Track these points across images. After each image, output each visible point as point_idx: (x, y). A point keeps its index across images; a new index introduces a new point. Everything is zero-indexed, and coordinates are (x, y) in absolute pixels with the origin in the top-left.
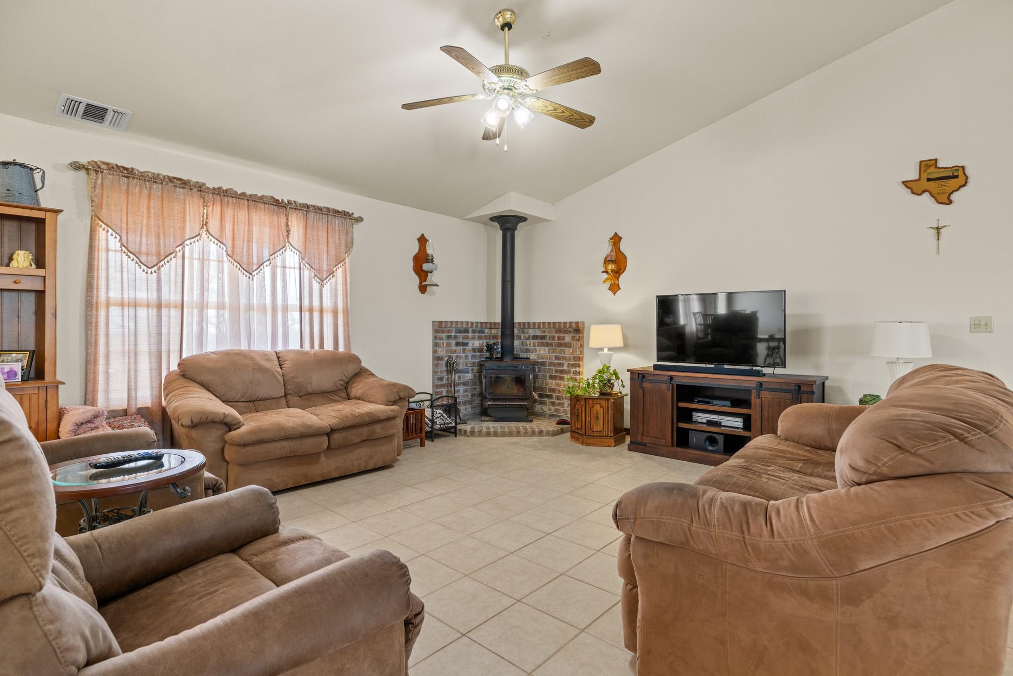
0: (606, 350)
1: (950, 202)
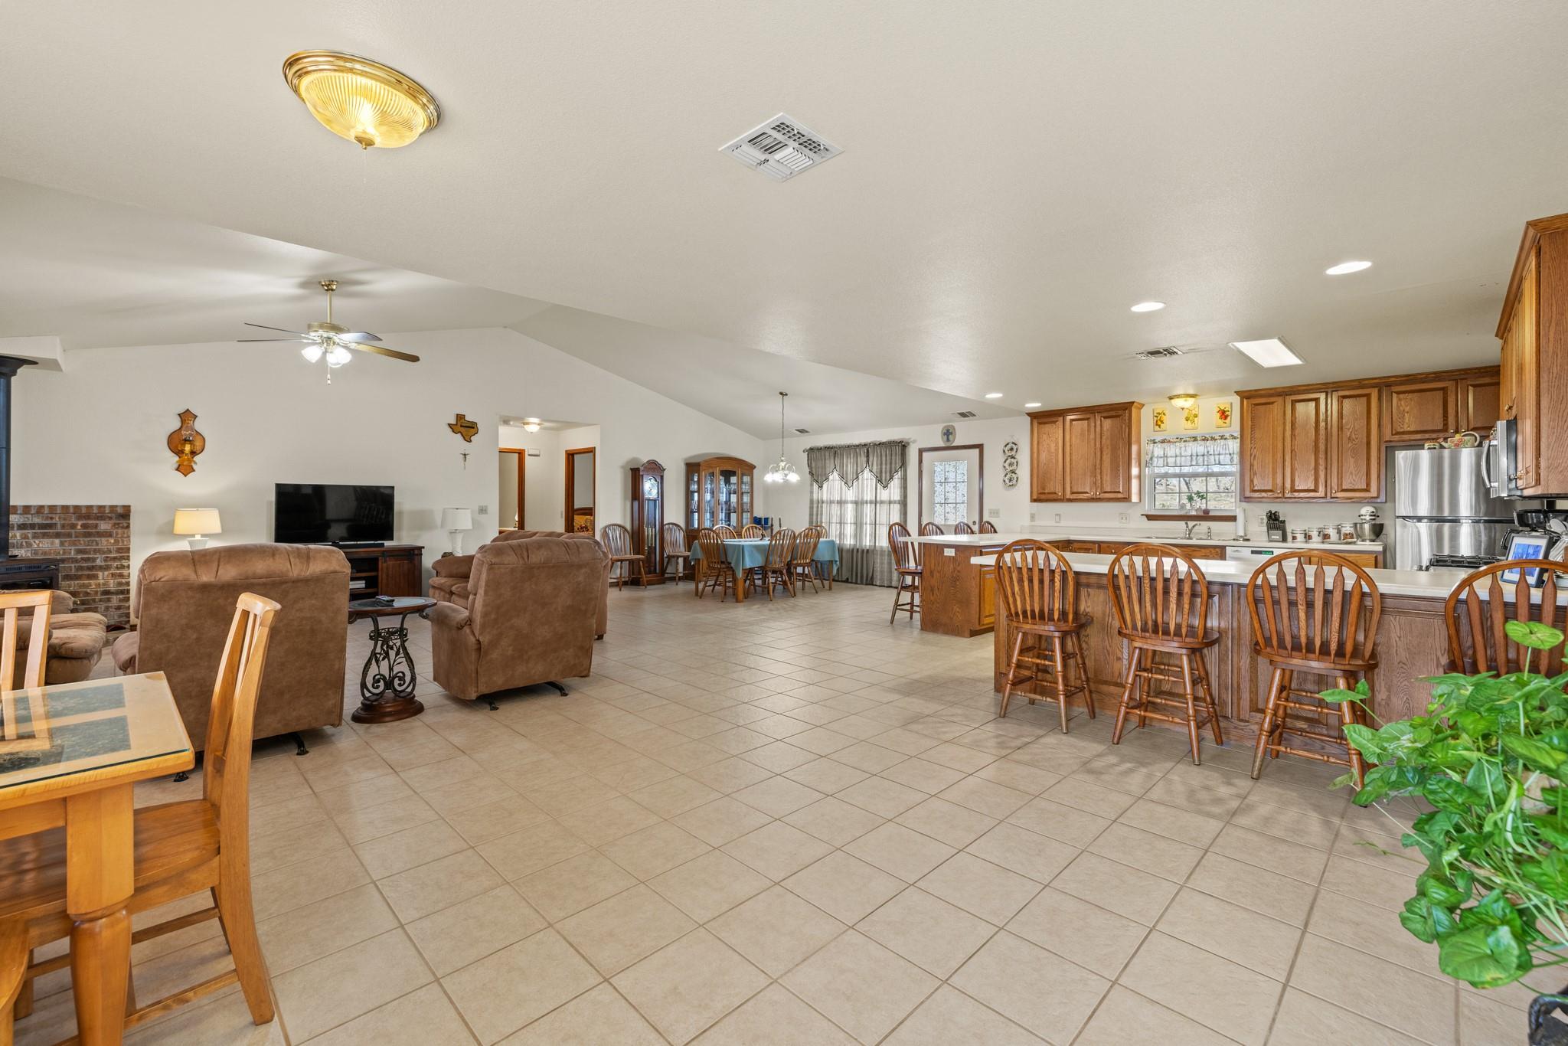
0: (198, 537)
1: (470, 441)
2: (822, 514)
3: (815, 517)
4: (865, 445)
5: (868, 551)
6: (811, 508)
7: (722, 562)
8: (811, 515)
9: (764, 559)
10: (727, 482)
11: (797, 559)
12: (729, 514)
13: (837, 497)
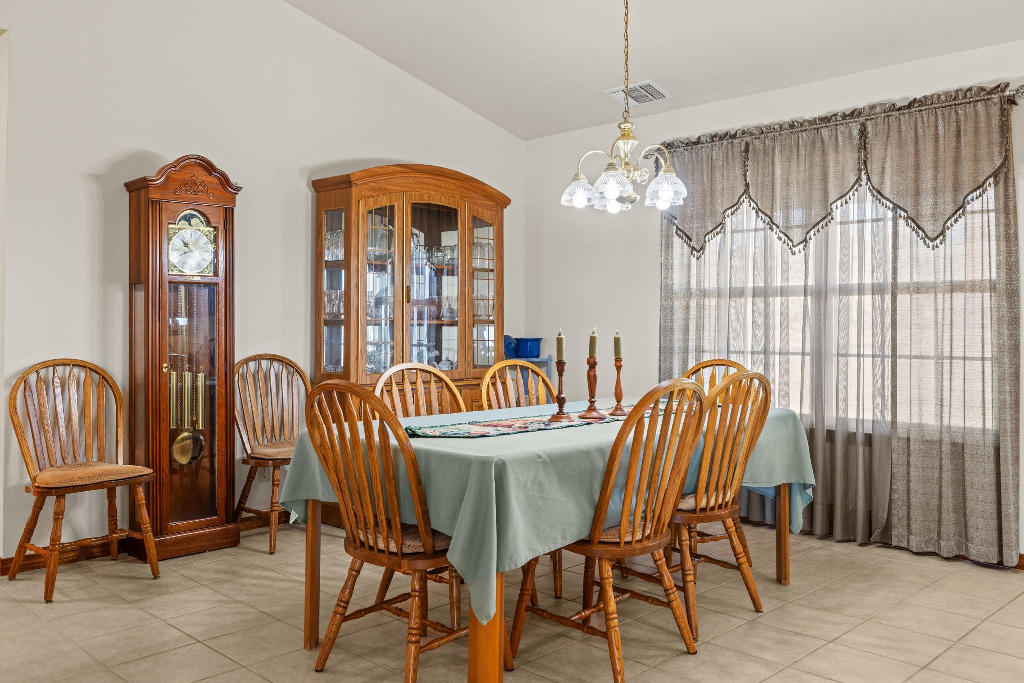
2: (700, 328)
3: (678, 336)
4: (854, 114)
5: (869, 439)
6: (667, 311)
7: (408, 530)
8: (666, 330)
9: (590, 512)
10: (433, 244)
11: (695, 492)
12: (439, 328)
13: (751, 280)
